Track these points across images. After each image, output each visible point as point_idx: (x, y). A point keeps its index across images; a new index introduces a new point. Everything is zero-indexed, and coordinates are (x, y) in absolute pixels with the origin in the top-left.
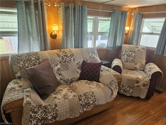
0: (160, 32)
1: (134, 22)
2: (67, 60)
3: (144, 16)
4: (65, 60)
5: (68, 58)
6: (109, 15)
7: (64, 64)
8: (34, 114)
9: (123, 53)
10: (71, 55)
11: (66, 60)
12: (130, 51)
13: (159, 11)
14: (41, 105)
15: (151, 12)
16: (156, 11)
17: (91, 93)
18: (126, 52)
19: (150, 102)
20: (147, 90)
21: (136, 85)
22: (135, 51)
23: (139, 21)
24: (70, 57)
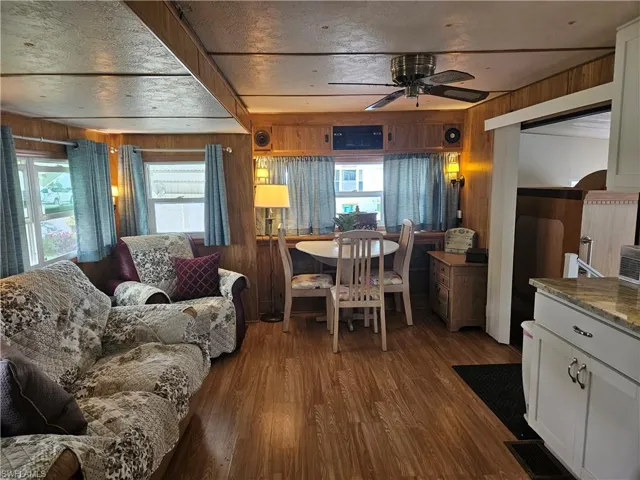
0: (203, 196)
1: (127, 172)
2: (24, 320)
3: (147, 158)
4: (18, 321)
5: (25, 312)
6: (61, 153)
7: (18, 336)
8: (117, 471)
9: (139, 260)
10: (28, 299)
11: (21, 319)
12: (156, 250)
13: (181, 148)
14: (114, 444)
15: (164, 148)
16: (176, 147)
17: (174, 371)
18: (144, 255)
19: (246, 351)
20: (234, 327)
21: (213, 325)
22: (167, 249)
23: (138, 169)
24: (29, 306)
